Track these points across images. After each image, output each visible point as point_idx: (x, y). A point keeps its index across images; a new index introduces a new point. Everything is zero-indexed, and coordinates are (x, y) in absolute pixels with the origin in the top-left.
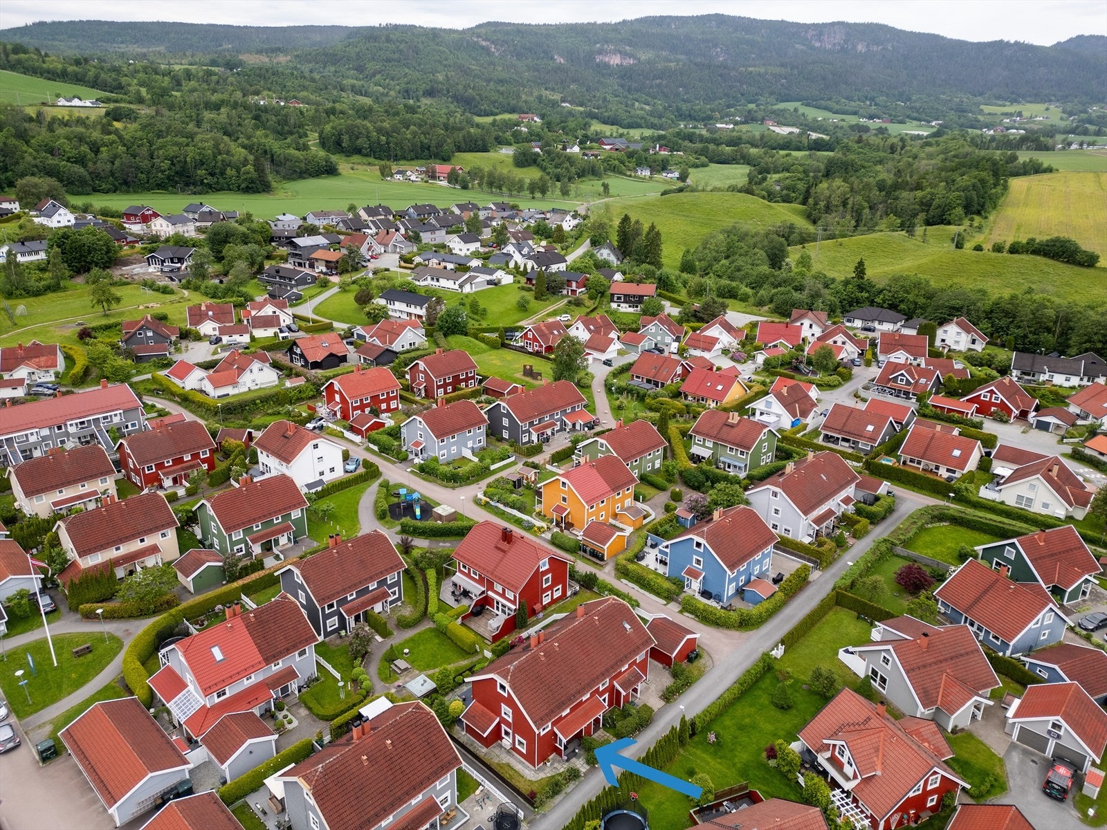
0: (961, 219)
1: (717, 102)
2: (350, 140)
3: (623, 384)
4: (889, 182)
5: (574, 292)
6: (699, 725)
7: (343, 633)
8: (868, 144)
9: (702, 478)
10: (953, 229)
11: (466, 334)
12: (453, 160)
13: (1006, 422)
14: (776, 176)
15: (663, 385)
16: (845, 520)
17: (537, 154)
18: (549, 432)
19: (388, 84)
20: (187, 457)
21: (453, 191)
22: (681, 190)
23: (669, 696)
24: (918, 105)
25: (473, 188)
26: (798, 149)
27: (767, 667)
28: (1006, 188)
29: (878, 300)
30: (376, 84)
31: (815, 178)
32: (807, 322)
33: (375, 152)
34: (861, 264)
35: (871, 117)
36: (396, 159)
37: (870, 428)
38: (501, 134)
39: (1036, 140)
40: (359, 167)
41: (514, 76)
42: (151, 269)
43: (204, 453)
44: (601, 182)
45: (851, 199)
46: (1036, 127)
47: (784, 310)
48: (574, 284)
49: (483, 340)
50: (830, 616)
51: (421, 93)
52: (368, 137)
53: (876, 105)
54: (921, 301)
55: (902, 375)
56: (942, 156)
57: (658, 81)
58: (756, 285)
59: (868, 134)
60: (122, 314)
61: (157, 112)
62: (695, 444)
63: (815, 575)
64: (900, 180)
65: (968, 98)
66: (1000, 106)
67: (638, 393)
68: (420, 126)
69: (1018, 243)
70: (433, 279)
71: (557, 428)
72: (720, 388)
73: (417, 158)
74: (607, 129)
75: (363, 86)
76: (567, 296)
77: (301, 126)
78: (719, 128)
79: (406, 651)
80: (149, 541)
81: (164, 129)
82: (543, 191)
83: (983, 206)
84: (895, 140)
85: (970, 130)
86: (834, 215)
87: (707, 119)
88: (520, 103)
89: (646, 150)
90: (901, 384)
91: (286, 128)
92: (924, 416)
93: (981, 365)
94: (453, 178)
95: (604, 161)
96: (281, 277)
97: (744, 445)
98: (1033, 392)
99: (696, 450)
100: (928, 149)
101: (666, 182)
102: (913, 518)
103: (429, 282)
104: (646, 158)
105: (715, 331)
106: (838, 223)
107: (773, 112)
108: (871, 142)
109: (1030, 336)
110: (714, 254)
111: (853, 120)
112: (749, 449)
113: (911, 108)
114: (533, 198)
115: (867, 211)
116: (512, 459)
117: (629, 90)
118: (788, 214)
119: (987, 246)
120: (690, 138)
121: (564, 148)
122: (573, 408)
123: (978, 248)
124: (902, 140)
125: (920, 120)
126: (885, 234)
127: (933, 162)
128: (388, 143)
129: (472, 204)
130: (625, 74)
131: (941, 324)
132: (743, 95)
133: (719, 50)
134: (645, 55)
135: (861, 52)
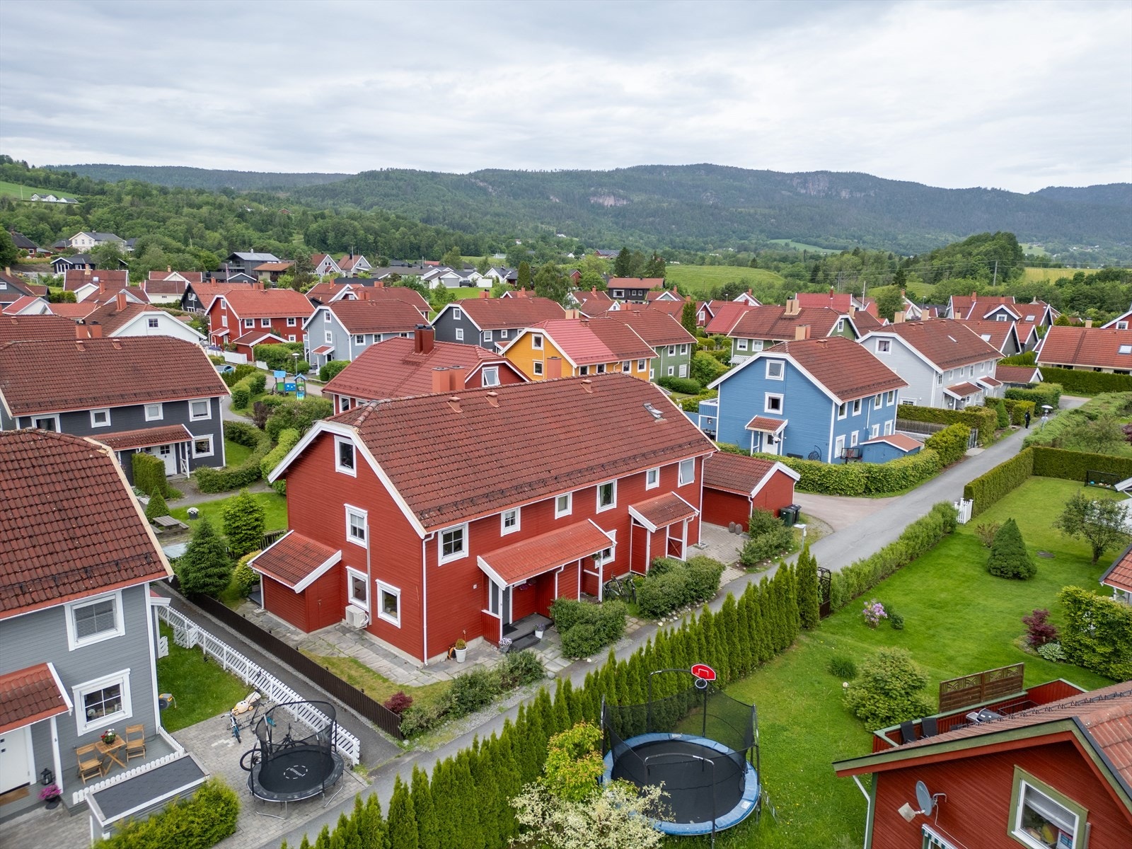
2: (336, 237)
6: (838, 587)
23: (747, 559)
24: (904, 243)
33: (362, 250)
41: (510, 211)
50: (1032, 485)
52: (355, 235)
53: (864, 242)
55: (1002, 311)
57: (651, 219)
62: (736, 353)
63: (975, 450)
68: (410, 228)
87: (701, 251)
90: (1000, 321)
91: (271, 227)
99: (736, 359)
102: (1102, 399)
107: (766, 247)
113: (898, 245)
117: (623, 227)
128: (375, 242)
132: (734, 232)
133: (709, 194)
134: (637, 198)
135: (845, 198)
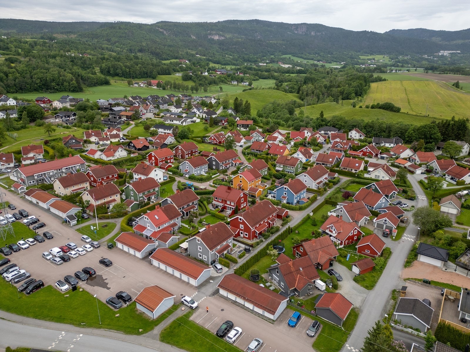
0: (354, 98)
1: (259, 55)
2: (114, 70)
3: (249, 152)
4: (328, 85)
5: (223, 124)
6: (293, 229)
7: (184, 217)
8: (319, 71)
9: (281, 176)
10: (352, 101)
11: (188, 139)
12: (157, 78)
13: (371, 158)
14: (286, 84)
15: (262, 151)
16: (326, 184)
17: (191, 76)
18: (228, 166)
19: (122, 47)
20: (110, 177)
21: (159, 90)
22: (250, 89)
23: (283, 225)
24: (336, 56)
25: (167, 89)
26: (293, 73)
27: (309, 217)
28: (369, 86)
29: (329, 124)
30: (117, 47)
31: (300, 84)
32: (306, 132)
33: (124, 75)
34: (322, 112)
35: (318, 61)
36: (133, 78)
37: (331, 160)
38: (175, 68)
39: (380, 69)
40: (118, 81)
41: (175, 44)
42: (57, 120)
43: (116, 175)
44: (219, 86)
45: (315, 91)
46: (380, 64)
47: (297, 128)
48: (223, 121)
49: (195, 140)
50: (324, 206)
51: (137, 51)
52: (121, 69)
53: (320, 56)
54: (343, 124)
55: (339, 145)
56: (346, 75)
57: (234, 46)
58: (287, 121)
59: (318, 67)
60: (55, 136)
61: (30, 60)
62: (277, 167)
63: (319, 198)
64: (332, 84)
65: (354, 53)
66: (366, 56)
67: (255, 154)
68: (142, 65)
69: (374, 105)
70: (170, 121)
71: (230, 165)
72: (282, 151)
73: (142, 77)
74: (217, 66)
75: (111, 48)
76: (221, 125)
77: (91, 65)
78: (260, 65)
79: (204, 220)
80: (113, 197)
81: (35, 66)
82: (197, 90)
83: (362, 93)
84: (329, 70)
85: (356, 66)
86: (309, 97)
87: (255, 62)
88: (179, 55)
89: (234, 74)
90: (339, 148)
91: (85, 65)
92: (347, 157)
93: (363, 142)
94: (159, 85)
95: (218, 78)
96: (110, 122)
97: (293, 165)
98: (379, 148)
99: (277, 168)
100: (341, 73)
101: (243, 86)
102: (345, 182)
103: (169, 122)
104: (235, 77)
105: (276, 135)
106: (311, 100)
107: (281, 59)
108: (320, 70)
109: (378, 134)
110: (269, 111)
111: (311, 62)
112: (295, 166)
113: (333, 57)
114: (193, 93)
115: (321, 95)
116: (218, 174)
117: (223, 50)
118: (292, 97)
119: (364, 107)
120: (250, 69)
121: (202, 73)
122: (235, 158)
123: (361, 107)
124: (331, 70)
125: (337, 62)
126: (328, 103)
127: (343, 78)
128: (129, 72)
129: (173, 95)
130: (221, 43)
131: (350, 131)
132: (268, 52)
133: (258, 34)
134: (228, 36)
135: (313, 35)
